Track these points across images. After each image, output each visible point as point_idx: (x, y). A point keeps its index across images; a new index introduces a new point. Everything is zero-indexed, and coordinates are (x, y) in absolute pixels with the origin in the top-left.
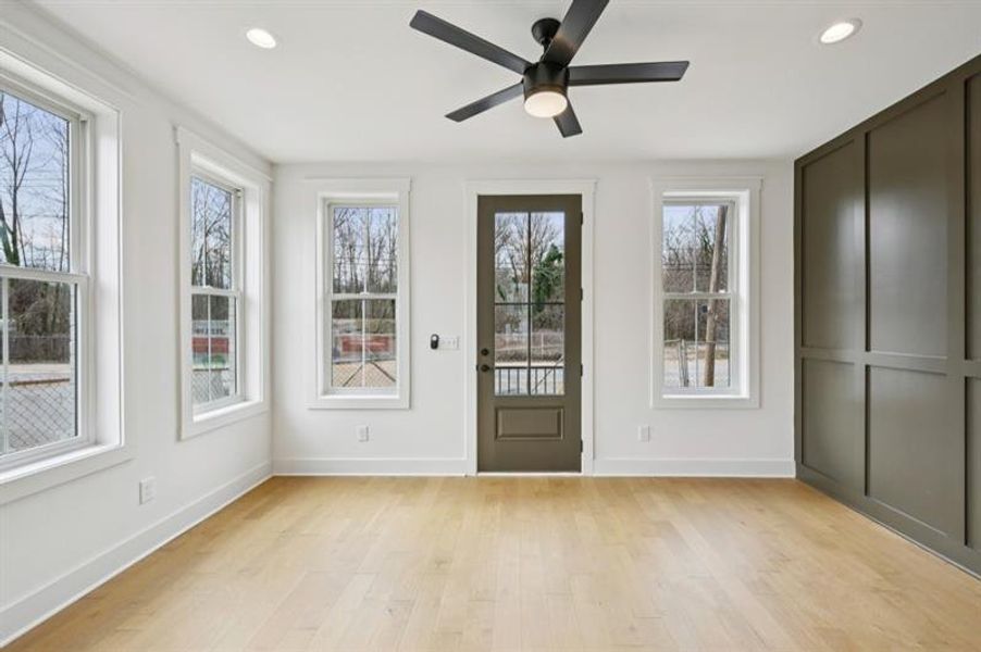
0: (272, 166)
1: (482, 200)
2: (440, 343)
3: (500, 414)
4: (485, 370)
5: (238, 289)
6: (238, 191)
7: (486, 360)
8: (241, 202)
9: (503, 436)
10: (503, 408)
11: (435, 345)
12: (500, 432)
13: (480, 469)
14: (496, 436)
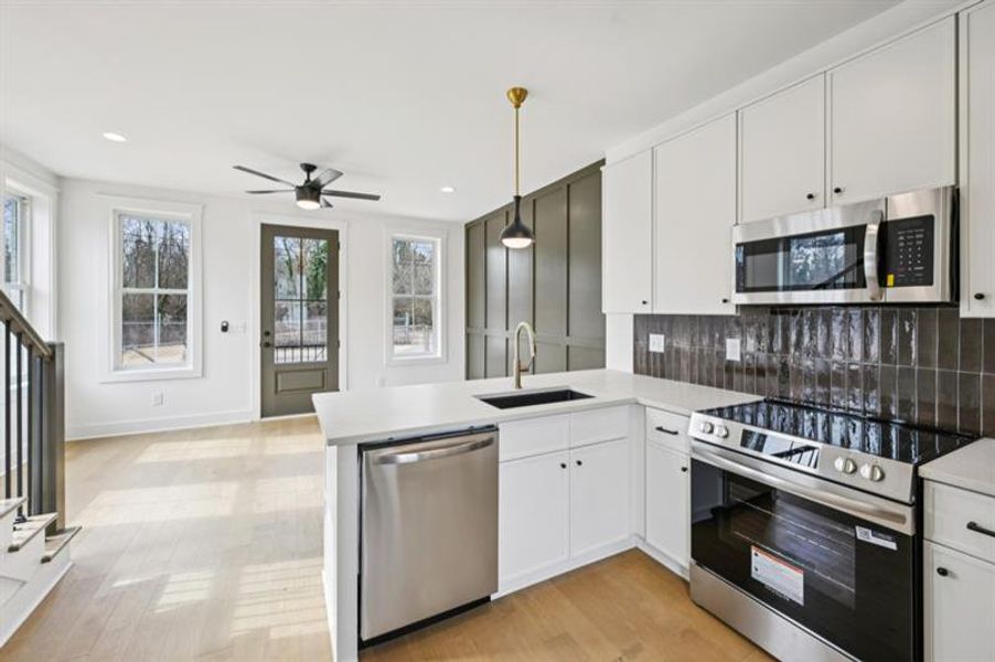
0: (60, 180)
1: (264, 227)
2: (229, 327)
3: (279, 377)
4: (267, 345)
5: (24, 283)
6: (24, 198)
7: (268, 339)
8: (28, 208)
9: (282, 391)
10: (282, 372)
11: (225, 329)
12: (280, 388)
13: (263, 416)
14: (276, 392)
